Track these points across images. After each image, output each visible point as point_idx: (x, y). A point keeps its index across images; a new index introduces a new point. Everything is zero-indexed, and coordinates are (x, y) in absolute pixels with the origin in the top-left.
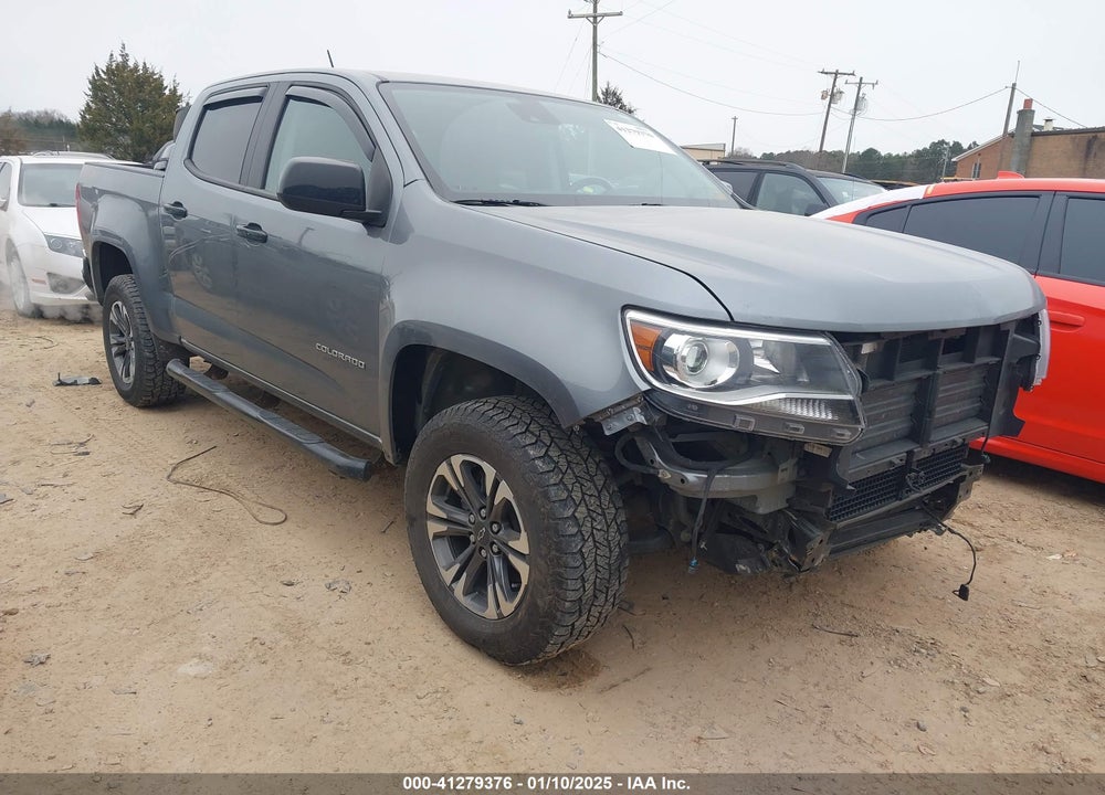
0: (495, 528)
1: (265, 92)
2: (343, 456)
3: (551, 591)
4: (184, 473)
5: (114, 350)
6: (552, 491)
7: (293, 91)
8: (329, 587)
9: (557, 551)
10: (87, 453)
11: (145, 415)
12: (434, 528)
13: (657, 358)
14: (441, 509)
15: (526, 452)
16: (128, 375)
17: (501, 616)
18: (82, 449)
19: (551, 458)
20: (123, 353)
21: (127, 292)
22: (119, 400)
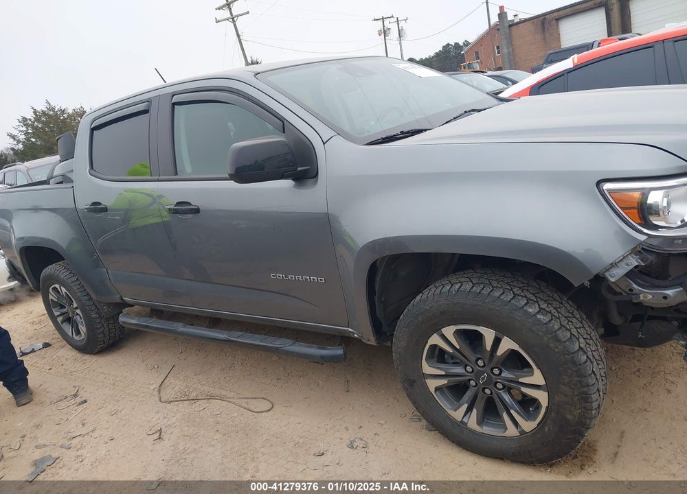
0: (496, 371)
1: (149, 106)
2: (319, 348)
3: (578, 406)
4: (168, 393)
5: (60, 319)
6: (560, 333)
7: (175, 99)
8: (351, 446)
9: (578, 377)
10: (85, 401)
11: (102, 358)
12: (432, 384)
13: (644, 213)
14: (438, 368)
15: (526, 311)
16: (78, 333)
17: (523, 433)
18: (78, 400)
19: (544, 309)
20: (68, 320)
21: (62, 276)
22: (75, 353)
